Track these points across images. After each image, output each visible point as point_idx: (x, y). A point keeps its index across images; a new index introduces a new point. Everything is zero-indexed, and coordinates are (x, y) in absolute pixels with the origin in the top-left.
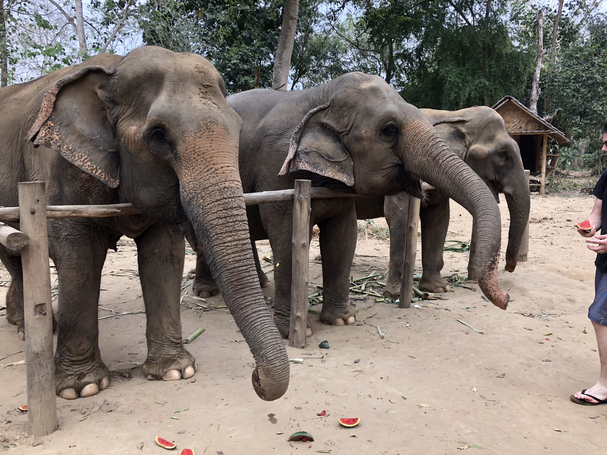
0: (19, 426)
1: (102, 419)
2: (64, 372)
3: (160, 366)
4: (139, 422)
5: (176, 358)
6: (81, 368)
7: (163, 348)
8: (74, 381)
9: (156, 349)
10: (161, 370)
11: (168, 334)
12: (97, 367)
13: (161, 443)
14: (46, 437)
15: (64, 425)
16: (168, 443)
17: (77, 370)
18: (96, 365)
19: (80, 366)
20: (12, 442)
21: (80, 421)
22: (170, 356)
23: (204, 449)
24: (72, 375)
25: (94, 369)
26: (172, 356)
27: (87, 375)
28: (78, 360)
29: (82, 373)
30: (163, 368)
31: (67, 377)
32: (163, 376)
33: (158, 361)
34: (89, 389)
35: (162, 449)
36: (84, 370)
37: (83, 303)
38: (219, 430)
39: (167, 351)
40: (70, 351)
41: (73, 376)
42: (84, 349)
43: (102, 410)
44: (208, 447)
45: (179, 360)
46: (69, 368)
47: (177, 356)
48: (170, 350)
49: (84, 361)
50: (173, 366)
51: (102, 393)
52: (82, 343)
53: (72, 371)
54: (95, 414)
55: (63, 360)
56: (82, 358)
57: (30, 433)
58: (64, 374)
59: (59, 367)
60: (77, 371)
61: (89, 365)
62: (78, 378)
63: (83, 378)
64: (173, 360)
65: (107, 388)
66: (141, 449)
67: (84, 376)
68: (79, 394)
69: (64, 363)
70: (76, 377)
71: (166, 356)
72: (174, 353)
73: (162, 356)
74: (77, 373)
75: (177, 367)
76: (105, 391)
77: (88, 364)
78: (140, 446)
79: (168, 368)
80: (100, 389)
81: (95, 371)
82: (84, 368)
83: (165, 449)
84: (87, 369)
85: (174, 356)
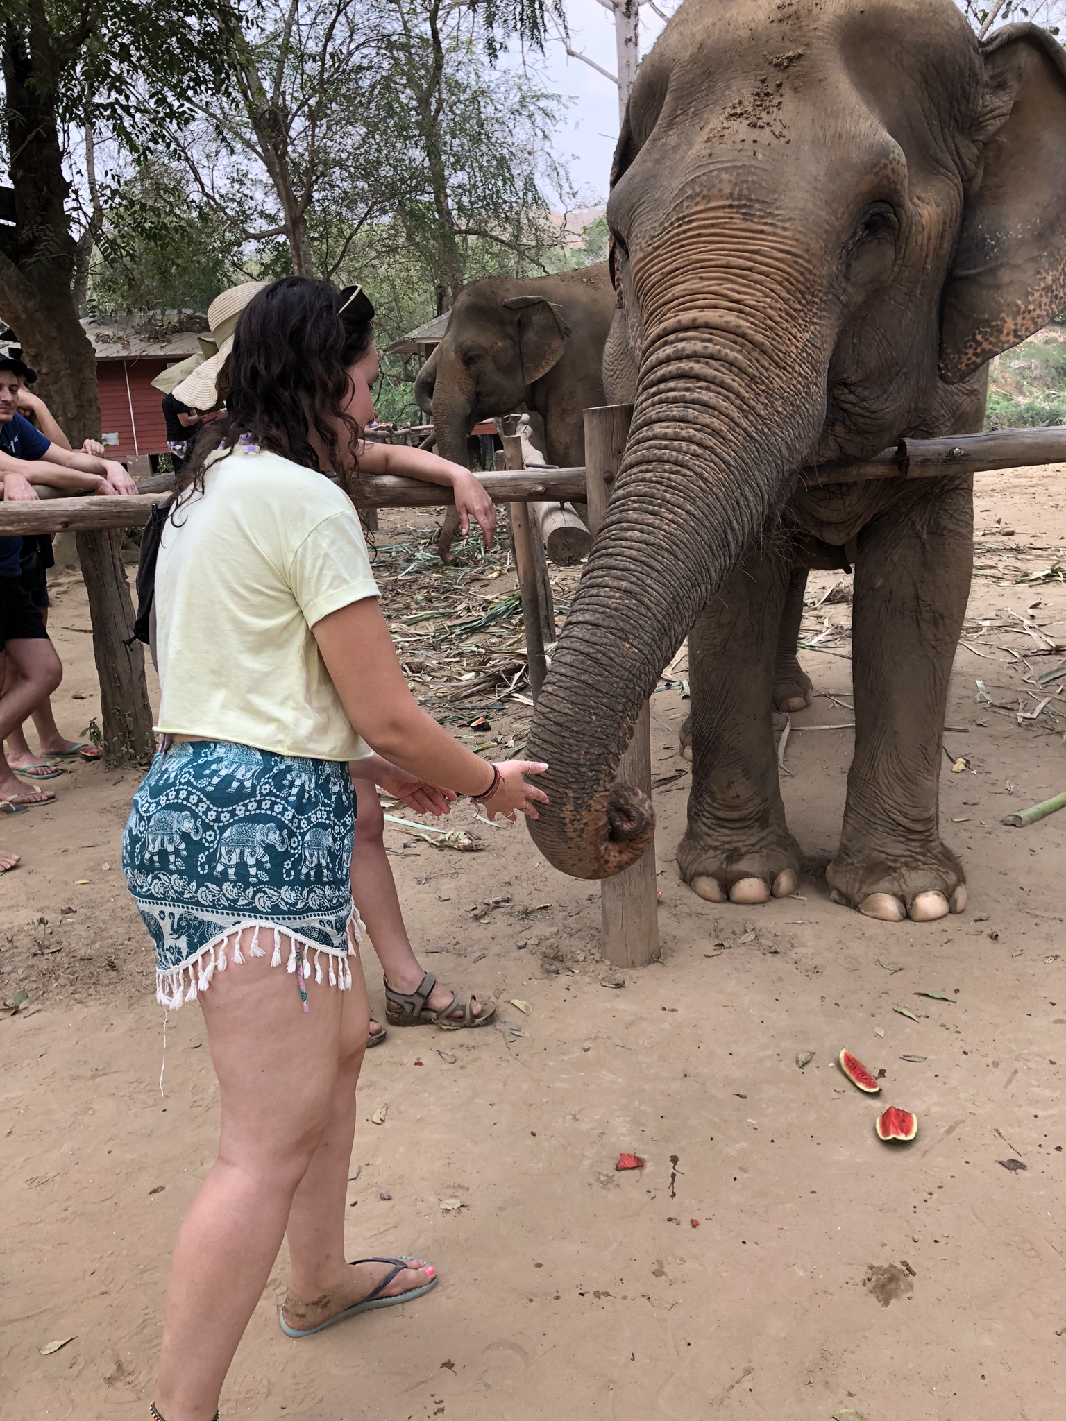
0: (595, 933)
1: (749, 965)
2: (704, 840)
3: (857, 874)
4: (823, 999)
5: (898, 865)
6: (735, 838)
7: (871, 831)
8: (718, 863)
9: (855, 828)
10: (857, 885)
11: (890, 802)
12: (771, 843)
13: (849, 1068)
14: (631, 972)
15: (672, 956)
16: (864, 1076)
17: (728, 839)
18: (770, 838)
19: (733, 831)
20: (569, 964)
21: (706, 956)
22: (885, 856)
23: (950, 1123)
24: (716, 848)
25: (765, 847)
26: (890, 857)
27: (746, 857)
28: (728, 817)
29: (736, 849)
30: (862, 882)
31: (707, 851)
32: (861, 903)
33: (855, 861)
34: (749, 887)
35: (849, 1084)
36: (740, 844)
37: (728, 691)
38: (1010, 1086)
39: (879, 842)
40: (712, 794)
41: (719, 852)
42: (738, 796)
43: (761, 944)
44: (963, 1122)
45: (904, 870)
46: (711, 832)
47: (903, 860)
48: (887, 840)
49: (741, 824)
50: (885, 883)
51: (774, 906)
52: (733, 782)
53: (716, 840)
54: (742, 950)
55: (701, 811)
56: (735, 815)
57: (604, 956)
58: (702, 843)
59: (695, 826)
60: (727, 843)
61: (752, 835)
62: (727, 858)
63: (737, 861)
64: (890, 868)
65: (788, 895)
66: (802, 1067)
67: (741, 856)
68: (726, 891)
69: (703, 819)
70: (724, 855)
71: (876, 853)
72: (898, 852)
73: (867, 852)
74: (727, 846)
75: (896, 887)
76: (785, 901)
77: (751, 831)
78: (803, 1058)
79: (873, 884)
80: (773, 894)
81: (765, 851)
82: (742, 840)
83: (854, 1089)
84: (748, 843)
85: (896, 858)
